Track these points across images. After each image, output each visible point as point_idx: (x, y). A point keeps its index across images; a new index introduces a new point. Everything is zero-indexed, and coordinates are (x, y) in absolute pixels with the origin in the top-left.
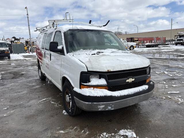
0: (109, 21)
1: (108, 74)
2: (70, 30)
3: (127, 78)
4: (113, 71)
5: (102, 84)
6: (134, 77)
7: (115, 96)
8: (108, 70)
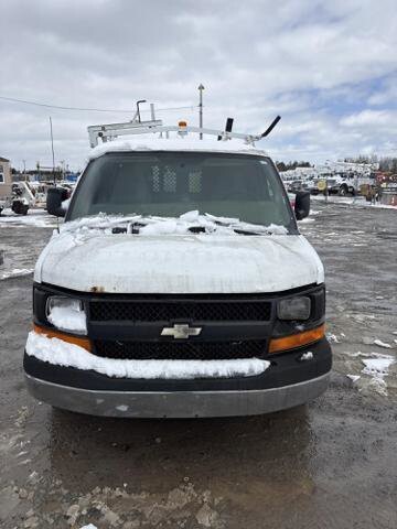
0: (278, 118)
1: (93, 300)
2: (113, 153)
3: (167, 323)
4: (112, 291)
5: (73, 328)
6: (201, 323)
7: (105, 375)
8: (95, 289)
